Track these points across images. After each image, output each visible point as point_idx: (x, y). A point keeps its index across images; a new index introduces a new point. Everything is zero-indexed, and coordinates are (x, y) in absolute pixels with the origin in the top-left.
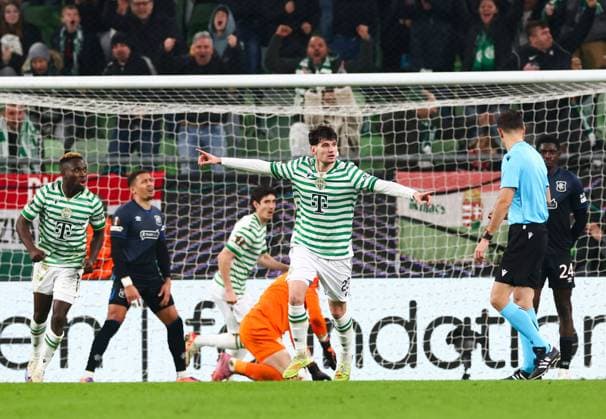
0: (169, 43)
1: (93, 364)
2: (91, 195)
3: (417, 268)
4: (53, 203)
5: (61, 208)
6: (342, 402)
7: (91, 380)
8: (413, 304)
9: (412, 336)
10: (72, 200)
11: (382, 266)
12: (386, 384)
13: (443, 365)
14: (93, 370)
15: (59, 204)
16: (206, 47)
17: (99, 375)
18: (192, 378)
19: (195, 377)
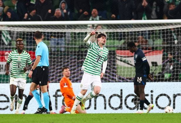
0: (50, 11)
1: (25, 108)
2: (27, 53)
3: (123, 79)
4: (14, 56)
5: (17, 57)
6: (100, 120)
7: (24, 113)
8: (121, 90)
9: (121, 100)
10: (21, 55)
11: (113, 79)
12: (114, 114)
13: (131, 109)
14: (25, 110)
15: (16, 56)
16: (59, 13)
17: (27, 112)
18: (55, 113)
19: (56, 112)
